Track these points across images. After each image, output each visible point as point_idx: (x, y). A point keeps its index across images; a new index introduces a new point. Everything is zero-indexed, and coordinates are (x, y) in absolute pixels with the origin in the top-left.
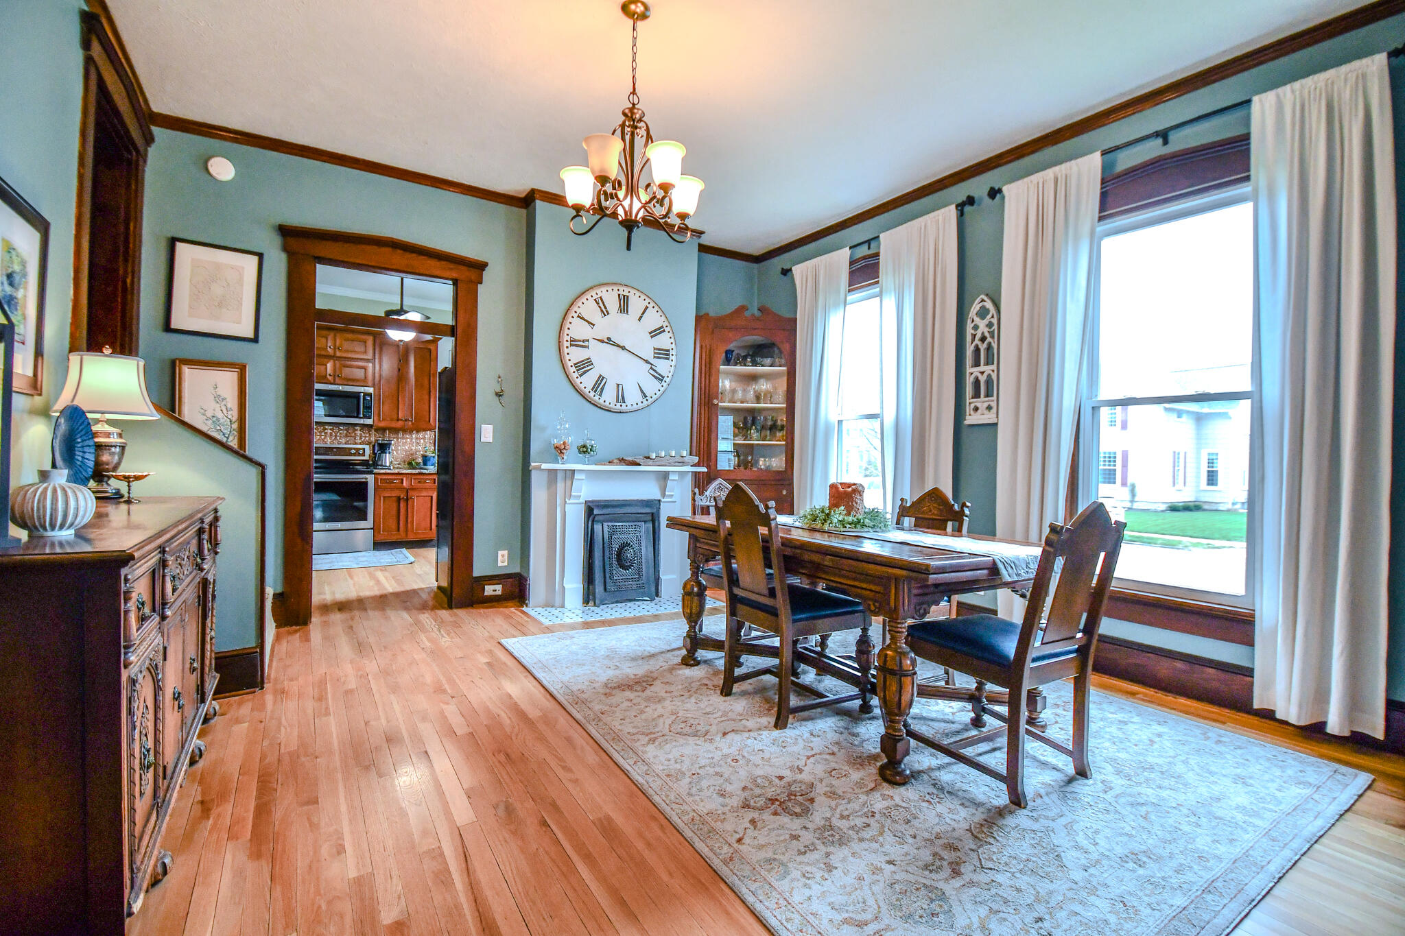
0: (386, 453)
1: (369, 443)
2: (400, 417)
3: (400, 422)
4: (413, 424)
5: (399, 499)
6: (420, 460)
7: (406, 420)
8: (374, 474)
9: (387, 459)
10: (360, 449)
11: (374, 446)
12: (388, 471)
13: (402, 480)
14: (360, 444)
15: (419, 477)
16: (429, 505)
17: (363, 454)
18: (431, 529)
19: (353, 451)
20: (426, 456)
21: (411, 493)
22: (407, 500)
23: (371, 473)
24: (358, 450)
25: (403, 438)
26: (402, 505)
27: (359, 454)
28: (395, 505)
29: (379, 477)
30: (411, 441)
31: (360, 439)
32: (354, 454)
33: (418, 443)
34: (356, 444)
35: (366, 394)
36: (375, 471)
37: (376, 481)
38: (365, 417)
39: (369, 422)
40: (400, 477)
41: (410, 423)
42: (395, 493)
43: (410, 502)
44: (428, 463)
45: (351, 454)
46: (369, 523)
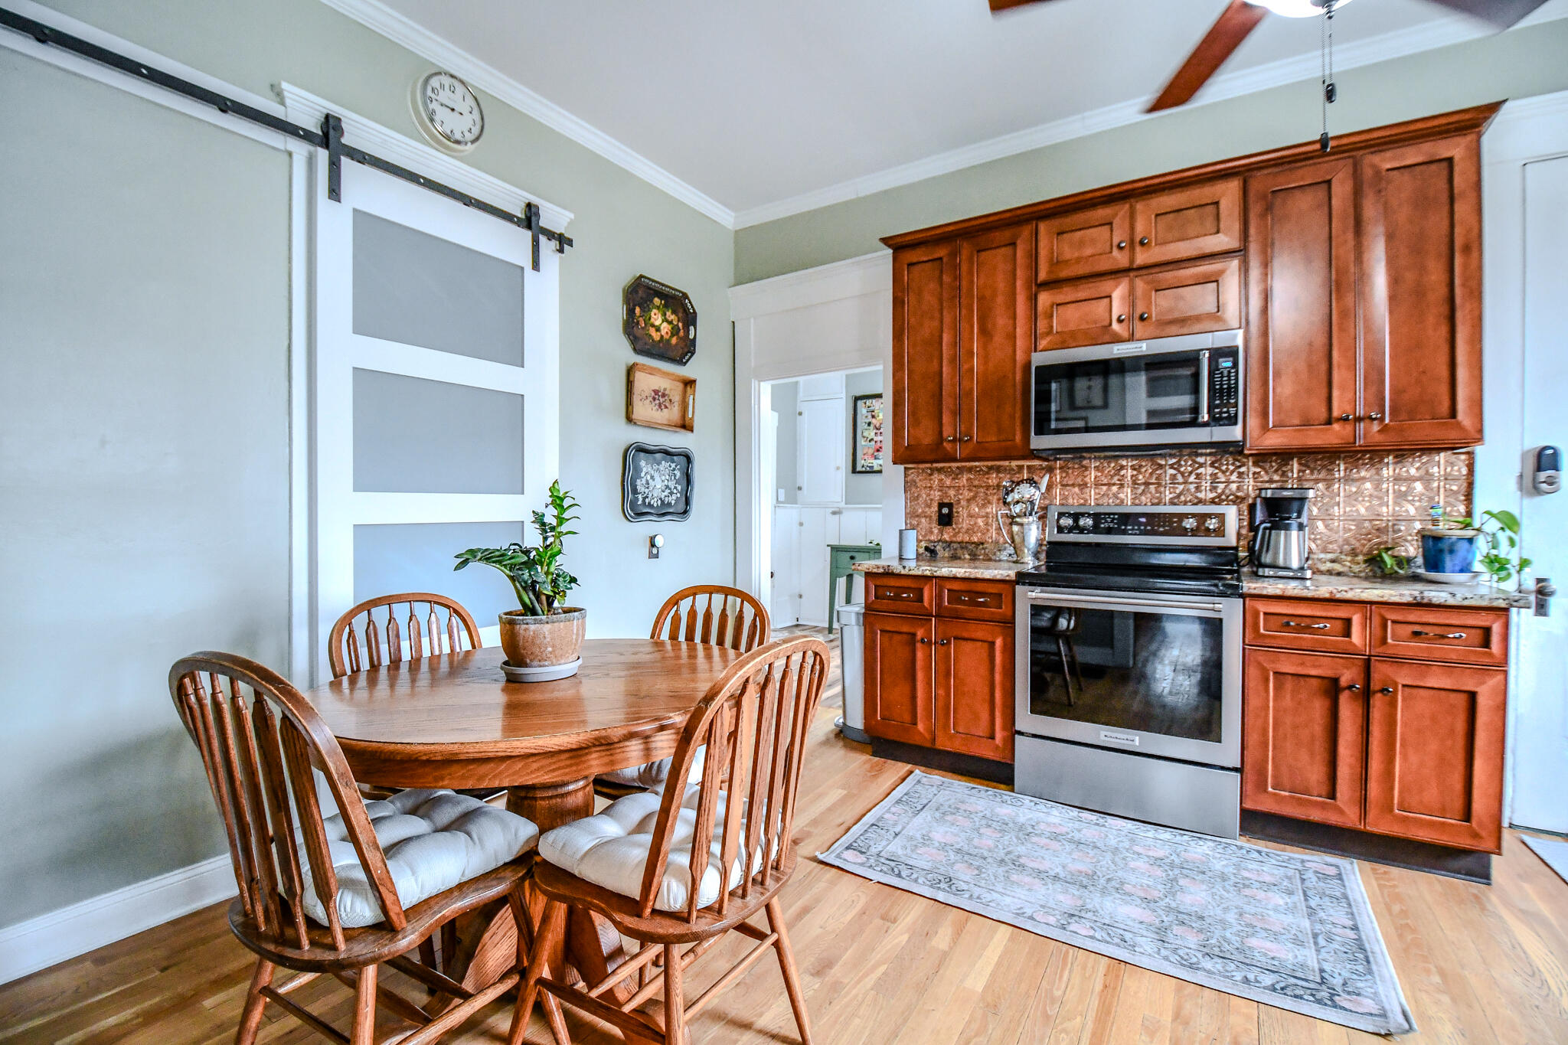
0: (1287, 528)
1: (1238, 500)
2: (1336, 413)
3: (1336, 426)
4: (1384, 429)
5: (1332, 688)
6: (1411, 549)
7: (1359, 419)
8: (1243, 596)
9: (1291, 547)
10: (1209, 516)
11: (1252, 508)
12: (1292, 588)
13: (1348, 622)
14: (1213, 502)
15: (1413, 616)
16: (1460, 726)
17: (1220, 532)
18: (1467, 816)
19: (1189, 524)
20: (1437, 538)
21: (1381, 672)
22: (1365, 696)
23: (1234, 591)
24: (1202, 518)
25: (1347, 480)
26: (1348, 712)
27: (1208, 532)
28: (1318, 708)
29: (1263, 607)
30: (1377, 487)
31: (1213, 489)
32: (1194, 532)
33: (1401, 496)
34: (1200, 502)
35: (1217, 354)
36: (1249, 586)
37: (1249, 622)
38: (1215, 420)
39: (1235, 433)
40: (1342, 612)
41: (1376, 427)
42: (1323, 667)
43: (1377, 701)
44: (1448, 561)
45: (1184, 532)
46: (1228, 750)
